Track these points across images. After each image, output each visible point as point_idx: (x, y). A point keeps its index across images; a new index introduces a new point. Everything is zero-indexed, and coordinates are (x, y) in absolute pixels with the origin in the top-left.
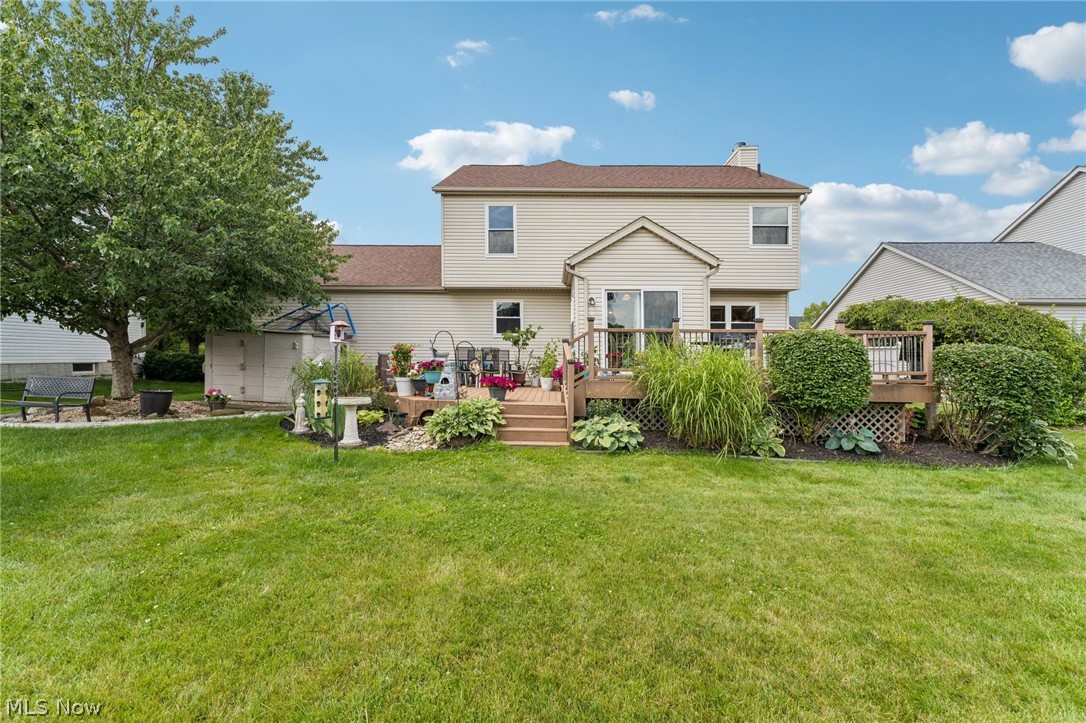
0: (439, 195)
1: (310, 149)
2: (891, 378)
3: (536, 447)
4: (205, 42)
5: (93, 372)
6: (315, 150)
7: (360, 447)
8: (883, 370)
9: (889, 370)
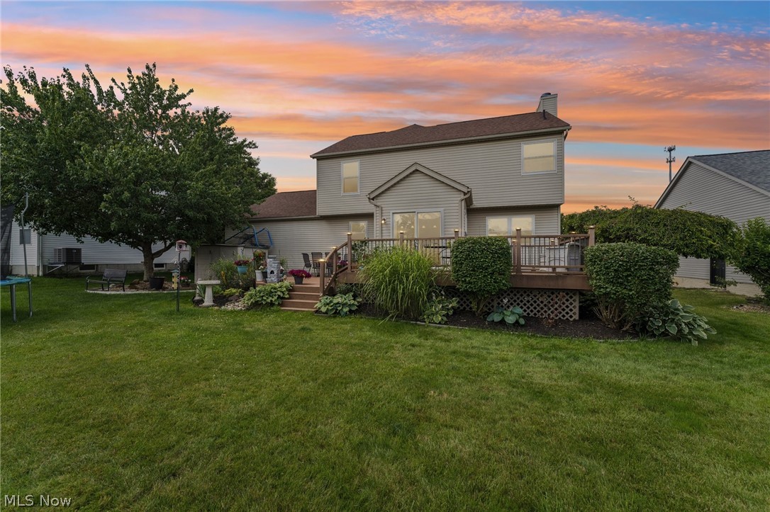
0: (315, 159)
1: (247, 143)
2: (558, 270)
3: (296, 311)
4: (183, 96)
5: (164, 268)
6: (250, 143)
7: (213, 306)
8: (552, 264)
9: (557, 264)
